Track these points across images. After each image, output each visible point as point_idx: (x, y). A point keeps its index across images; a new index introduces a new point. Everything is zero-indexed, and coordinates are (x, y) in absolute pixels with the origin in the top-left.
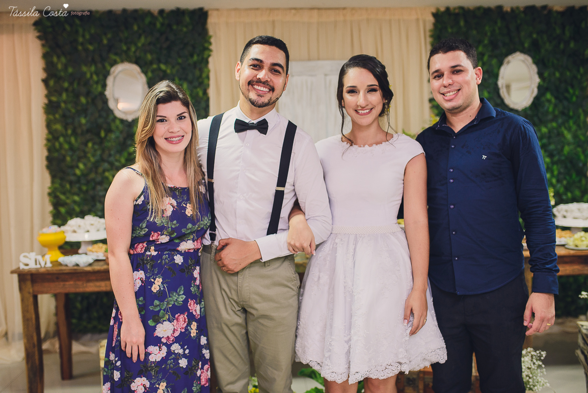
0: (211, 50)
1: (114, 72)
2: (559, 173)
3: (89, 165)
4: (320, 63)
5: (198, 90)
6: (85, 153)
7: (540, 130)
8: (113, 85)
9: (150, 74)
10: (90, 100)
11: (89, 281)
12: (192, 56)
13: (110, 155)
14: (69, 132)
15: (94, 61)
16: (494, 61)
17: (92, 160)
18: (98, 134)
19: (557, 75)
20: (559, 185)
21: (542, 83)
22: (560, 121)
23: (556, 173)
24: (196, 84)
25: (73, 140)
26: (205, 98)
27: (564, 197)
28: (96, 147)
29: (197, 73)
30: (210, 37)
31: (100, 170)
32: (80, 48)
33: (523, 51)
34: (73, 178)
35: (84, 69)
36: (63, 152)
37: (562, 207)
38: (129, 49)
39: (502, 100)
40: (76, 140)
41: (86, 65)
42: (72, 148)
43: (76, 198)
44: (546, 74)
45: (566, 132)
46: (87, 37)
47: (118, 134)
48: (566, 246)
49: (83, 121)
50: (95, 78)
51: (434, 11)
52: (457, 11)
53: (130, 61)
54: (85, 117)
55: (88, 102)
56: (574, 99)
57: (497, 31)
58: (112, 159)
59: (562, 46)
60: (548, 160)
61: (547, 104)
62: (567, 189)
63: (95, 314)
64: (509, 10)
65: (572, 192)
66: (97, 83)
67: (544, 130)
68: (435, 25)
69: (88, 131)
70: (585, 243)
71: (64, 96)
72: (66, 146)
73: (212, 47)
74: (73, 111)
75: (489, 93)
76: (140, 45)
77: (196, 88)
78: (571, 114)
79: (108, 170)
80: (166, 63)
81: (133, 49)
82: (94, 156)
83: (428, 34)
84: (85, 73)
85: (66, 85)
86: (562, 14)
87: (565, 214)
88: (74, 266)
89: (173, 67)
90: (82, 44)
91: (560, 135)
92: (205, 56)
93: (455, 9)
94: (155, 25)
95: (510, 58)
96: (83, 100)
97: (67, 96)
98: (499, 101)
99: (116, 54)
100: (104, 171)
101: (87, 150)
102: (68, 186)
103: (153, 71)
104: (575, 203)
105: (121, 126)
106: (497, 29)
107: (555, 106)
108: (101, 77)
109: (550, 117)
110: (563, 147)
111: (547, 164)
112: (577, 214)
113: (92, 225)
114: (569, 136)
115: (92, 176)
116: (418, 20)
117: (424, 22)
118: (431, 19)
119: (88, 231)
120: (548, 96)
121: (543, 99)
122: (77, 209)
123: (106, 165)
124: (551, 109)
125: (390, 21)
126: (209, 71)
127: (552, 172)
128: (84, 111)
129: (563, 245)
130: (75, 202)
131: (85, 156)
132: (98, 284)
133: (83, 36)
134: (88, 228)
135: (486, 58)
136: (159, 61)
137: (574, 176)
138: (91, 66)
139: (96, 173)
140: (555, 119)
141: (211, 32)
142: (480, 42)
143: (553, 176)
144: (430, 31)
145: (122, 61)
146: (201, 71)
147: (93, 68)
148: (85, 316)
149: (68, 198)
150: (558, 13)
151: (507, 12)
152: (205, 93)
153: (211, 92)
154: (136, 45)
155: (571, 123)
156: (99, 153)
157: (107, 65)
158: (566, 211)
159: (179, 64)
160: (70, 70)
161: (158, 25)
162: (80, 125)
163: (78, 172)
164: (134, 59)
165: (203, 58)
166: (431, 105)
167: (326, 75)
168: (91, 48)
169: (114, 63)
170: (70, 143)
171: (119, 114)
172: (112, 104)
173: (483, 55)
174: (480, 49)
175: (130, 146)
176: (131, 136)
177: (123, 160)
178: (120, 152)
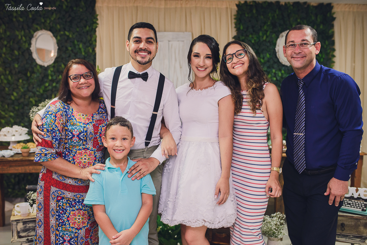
0: (98, 24)
1: (36, 36)
3: (20, 93)
4: (166, 33)
5: (89, 48)
6: (18, 86)
8: (36, 44)
9: (59, 38)
10: (20, 53)
11: (11, 166)
12: (85, 27)
13: (33, 88)
14: (7, 72)
15: (23, 28)
16: (274, 35)
17: (22, 90)
18: (26, 75)
24: (88, 44)
25: (10, 77)
26: (94, 54)
28: (24, 82)
29: (89, 38)
30: (97, 15)
31: (27, 97)
32: (14, 20)
34: (9, 101)
35: (17, 33)
36: (3, 85)
38: (45, 21)
39: (278, 60)
40: (12, 78)
41: (18, 31)
42: (9, 83)
43: (12, 114)
46: (19, 13)
47: (38, 74)
49: (16, 66)
50: (24, 38)
51: (237, 3)
52: (251, 4)
53: (46, 29)
54: (18, 64)
55: (19, 54)
56: (322, 60)
57: (276, 17)
58: (34, 90)
64: (283, 4)
66: (25, 42)
68: (237, 11)
69: (19, 72)
71: (4, 50)
72: (5, 81)
73: (99, 22)
74: (10, 59)
75: (270, 55)
76: (52, 19)
77: (88, 47)
79: (32, 97)
80: (69, 31)
81: (48, 22)
82: (23, 88)
83: (233, 17)
84: (18, 36)
85: (5, 43)
86: (316, 7)
88: (1, 157)
89: (74, 34)
90: (16, 17)
92: (94, 27)
93: (250, 2)
94: (62, 6)
95: (283, 33)
96: (16, 53)
97: (6, 50)
98: (276, 60)
99: (37, 24)
100: (29, 98)
101: (19, 84)
102: (6, 106)
103: (61, 36)
105: (40, 70)
106: (276, 15)
108: (28, 38)
113: (17, 131)
115: (22, 100)
116: (227, 8)
117: (231, 10)
118: (236, 8)
119: (14, 135)
122: (12, 121)
123: (31, 94)
125: (210, 8)
126: (96, 37)
128: (17, 60)
130: (11, 116)
131: (18, 88)
132: (17, 168)
133: (17, 12)
134: (14, 133)
135: (268, 33)
136: (65, 30)
138: (21, 31)
139: (25, 98)
141: (98, 13)
142: (265, 23)
144: (235, 15)
145: (41, 29)
146: (91, 36)
147: (23, 33)
148: (17, 187)
149: (6, 114)
150: (313, 7)
151: (282, 5)
152: (94, 50)
153: (98, 50)
154: (50, 19)
156: (26, 86)
157: (31, 31)
159: (77, 32)
160: (8, 33)
161: (64, 7)
162: (14, 68)
163: (13, 98)
164: (49, 28)
165: (92, 29)
167: (169, 41)
168: (21, 20)
169: (36, 30)
170: (7, 80)
171: (39, 62)
172: (35, 56)
173: (267, 31)
174: (265, 27)
175: (46, 82)
176: (47, 76)
177: (41, 91)
178: (40, 86)
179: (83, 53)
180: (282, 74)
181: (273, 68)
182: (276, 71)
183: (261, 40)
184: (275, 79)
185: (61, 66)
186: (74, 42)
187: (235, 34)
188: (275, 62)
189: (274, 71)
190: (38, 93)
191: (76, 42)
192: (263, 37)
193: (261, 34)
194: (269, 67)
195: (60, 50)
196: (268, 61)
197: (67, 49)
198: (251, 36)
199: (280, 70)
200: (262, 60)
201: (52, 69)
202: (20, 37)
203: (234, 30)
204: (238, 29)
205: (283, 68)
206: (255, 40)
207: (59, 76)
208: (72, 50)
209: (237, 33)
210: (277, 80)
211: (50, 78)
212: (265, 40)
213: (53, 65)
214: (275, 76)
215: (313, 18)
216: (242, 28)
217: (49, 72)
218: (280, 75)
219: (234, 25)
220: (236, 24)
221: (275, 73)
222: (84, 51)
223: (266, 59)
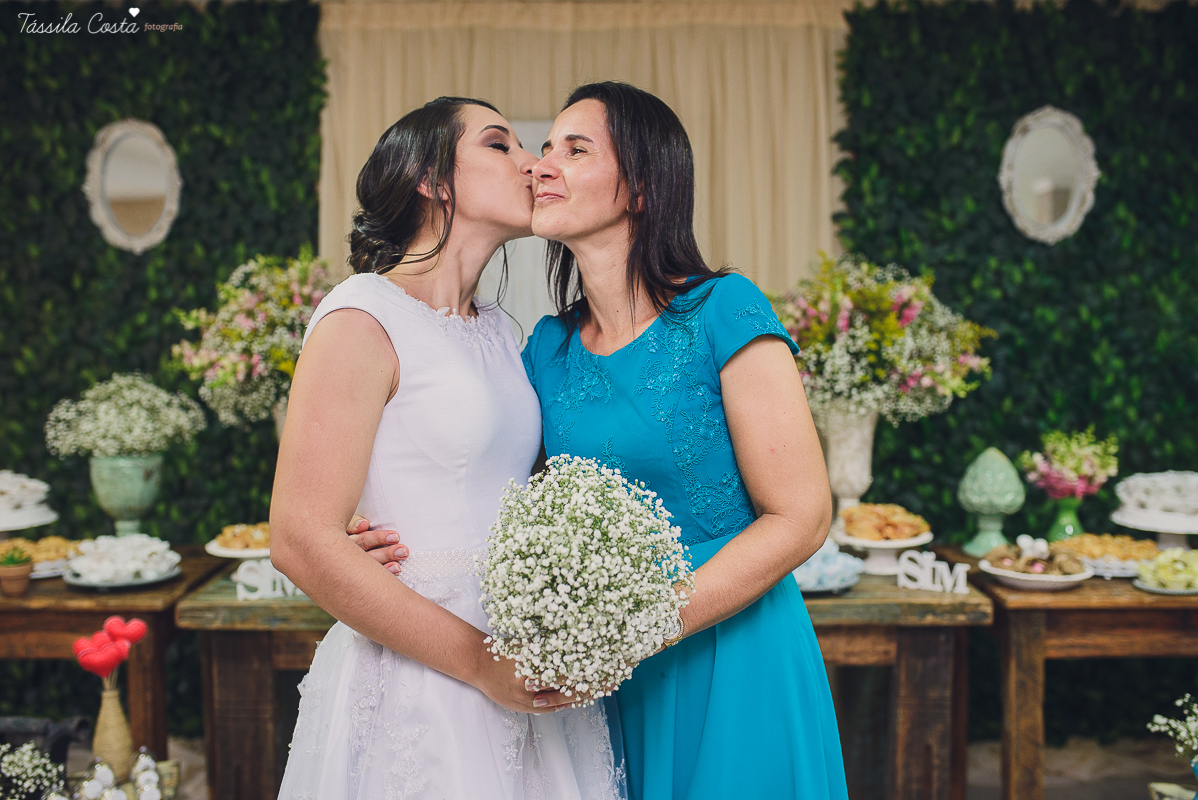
0: (325, 94)
1: (104, 141)
2: (1146, 395)
3: (46, 351)
5: (296, 184)
6: (37, 324)
7: (1099, 292)
8: (103, 171)
9: (185, 148)
10: (49, 203)
12: (281, 105)
13: (94, 331)
14: (3, 275)
15: (59, 117)
16: (991, 128)
17: (53, 340)
18: (66, 283)
19: (1144, 161)
20: (1143, 425)
21: (1105, 181)
22: (1149, 270)
23: (1136, 394)
24: (290, 170)
25: (9, 294)
26: (310, 204)
27: (1156, 453)
28: (62, 311)
29: (294, 146)
30: (324, 63)
31: (71, 364)
32: (29, 84)
33: (1062, 105)
34: (8, 382)
35: (38, 132)
37: (1138, 481)
38: (138, 89)
39: (1009, 220)
40: (17, 294)
41: (41, 124)
42: (7, 313)
43: (16, 427)
44: (1116, 160)
45: (1162, 298)
46: (46, 59)
47: (111, 282)
48: (1137, 583)
49: (34, 251)
50: (61, 153)
51: (849, 6)
52: (904, 8)
53: (142, 118)
54: (38, 243)
55: (43, 209)
56: (1184, 219)
57: (1000, 56)
58: (97, 339)
59: (1155, 94)
60: (1117, 363)
61: (1117, 231)
62: (1163, 433)
63: (53, 693)
64: (1029, 8)
65: (1174, 441)
66: (66, 164)
67: (1110, 291)
68: (851, 40)
69: (44, 275)
70: (1183, 577)
73: (330, 87)
74: (12, 228)
75: (977, 201)
76: (163, 79)
77: (290, 180)
78: (1176, 254)
80: (222, 123)
81: (148, 88)
82: (56, 331)
83: (834, 61)
84: (40, 143)
86: (1157, 17)
87: (1143, 498)
89: (239, 132)
91: (1148, 303)
92: (313, 107)
93: (898, 3)
94: (198, 34)
95: (1029, 120)
96: (34, 204)
98: (1001, 223)
99: (110, 100)
100: (80, 367)
101: (41, 317)
103: (193, 140)
104: (1171, 471)
105: (117, 266)
106: (998, 51)
107: (1138, 235)
108: (75, 151)
109: (1125, 261)
110: (1154, 334)
111: (1117, 373)
112: (1171, 500)
113: (2, 493)
114: (1169, 308)
115: (52, 376)
116: (809, 28)
117: (826, 33)
118: (842, 27)
120: (1121, 211)
121: (1108, 218)
122: (16, 451)
123: (84, 353)
124: (1126, 243)
125: (744, 28)
127: (1127, 393)
128: (36, 230)
129: (1130, 580)
130: (12, 435)
131: (37, 332)
133: (37, 58)
135: (970, 120)
136: (207, 117)
137: (1181, 402)
138: (52, 126)
139: (61, 370)
140: (1136, 266)
141: (327, 52)
142: (958, 81)
143: (1129, 401)
144: (840, 54)
145: (124, 117)
146: (303, 141)
147: (57, 132)
148: (30, 696)
150: (1148, 15)
151: (1023, 12)
152: (312, 192)
153: (325, 189)
154: (154, 79)
155: (1176, 276)
156: (68, 324)
157: (90, 126)
158: (1147, 492)
159: (251, 124)
160: (6, 135)
161: (206, 35)
162: (27, 260)
163: (20, 367)
164: (149, 113)
165: (307, 112)
166: (837, 228)
168: (53, 84)
169: (105, 121)
170: (2, 302)
171: (115, 236)
172: (100, 215)
173: (963, 111)
174: (958, 98)
175: (139, 310)
176: (141, 287)
177: (122, 343)
178: (115, 325)
179: (274, 204)
180: (1026, 275)
181: (991, 251)
182: (1001, 262)
183: (944, 145)
184: (996, 294)
185: (191, 250)
186: (238, 163)
187: (840, 122)
188: (996, 231)
189: (993, 263)
190: (108, 351)
191: (247, 164)
192: (948, 134)
193: (941, 123)
194: (973, 250)
195: (187, 193)
196: (972, 224)
197: (214, 189)
198: (901, 131)
199: (1018, 260)
200: (947, 224)
201: (160, 262)
202: (47, 148)
203: (838, 108)
204: (852, 106)
205: (1031, 252)
206: (918, 148)
207: (184, 287)
208: (233, 194)
209: (851, 121)
210: (1005, 297)
211: (153, 294)
212: (958, 148)
213: (164, 247)
214: (998, 284)
215: (1147, 58)
216: (866, 100)
217: (150, 272)
218: (1018, 277)
219: (836, 92)
220: (845, 87)
221: (998, 273)
222: (279, 197)
223: (961, 218)
